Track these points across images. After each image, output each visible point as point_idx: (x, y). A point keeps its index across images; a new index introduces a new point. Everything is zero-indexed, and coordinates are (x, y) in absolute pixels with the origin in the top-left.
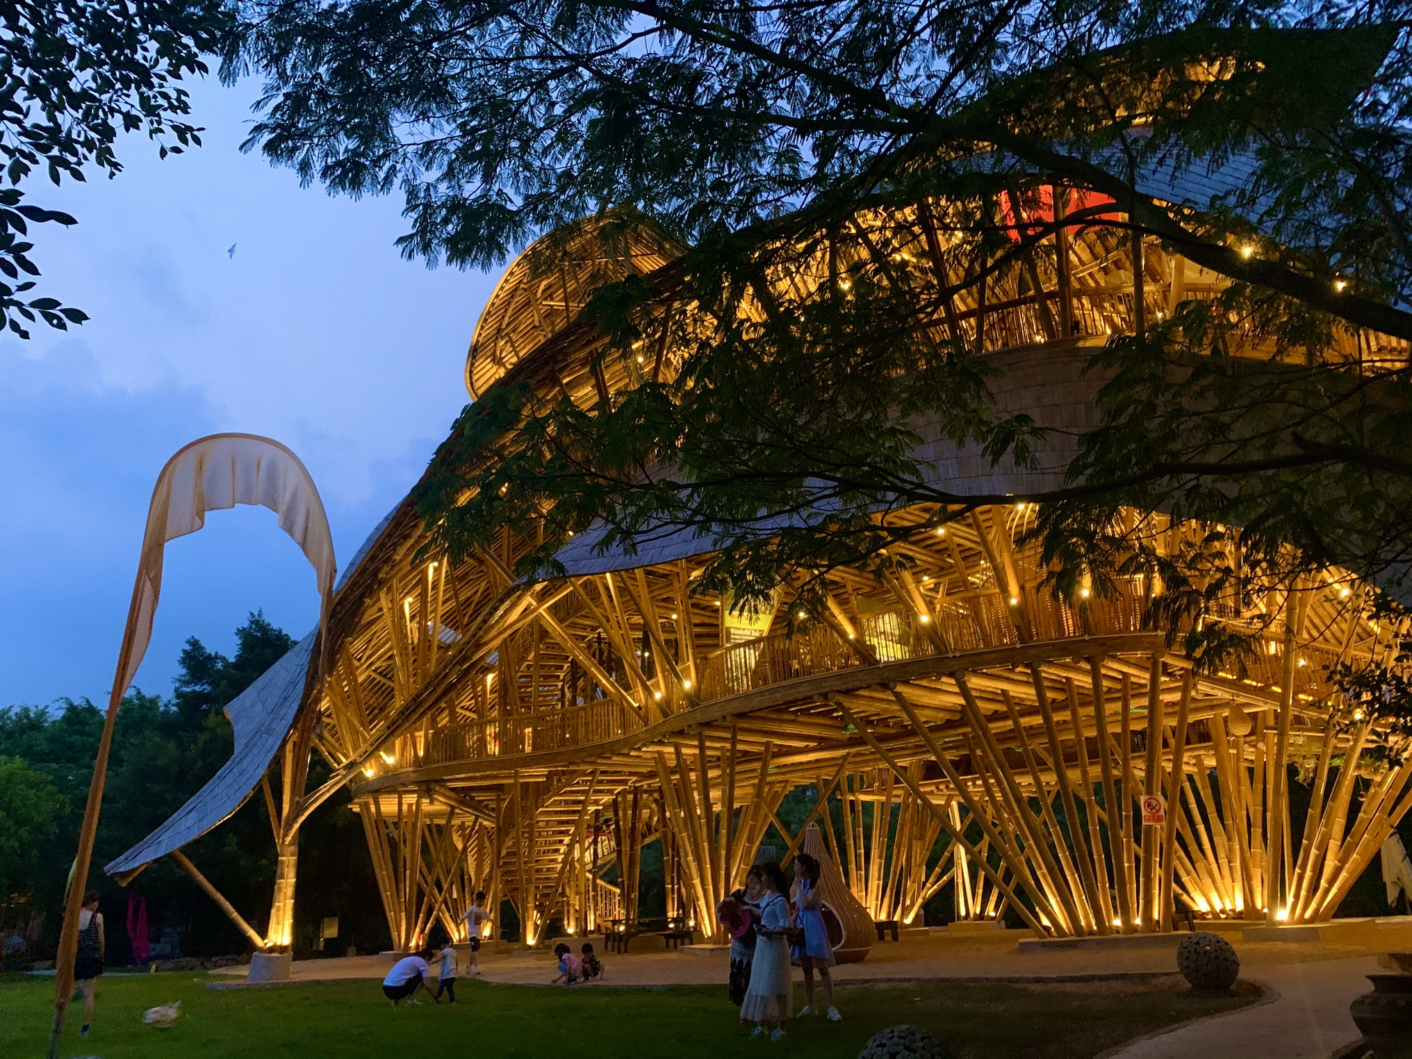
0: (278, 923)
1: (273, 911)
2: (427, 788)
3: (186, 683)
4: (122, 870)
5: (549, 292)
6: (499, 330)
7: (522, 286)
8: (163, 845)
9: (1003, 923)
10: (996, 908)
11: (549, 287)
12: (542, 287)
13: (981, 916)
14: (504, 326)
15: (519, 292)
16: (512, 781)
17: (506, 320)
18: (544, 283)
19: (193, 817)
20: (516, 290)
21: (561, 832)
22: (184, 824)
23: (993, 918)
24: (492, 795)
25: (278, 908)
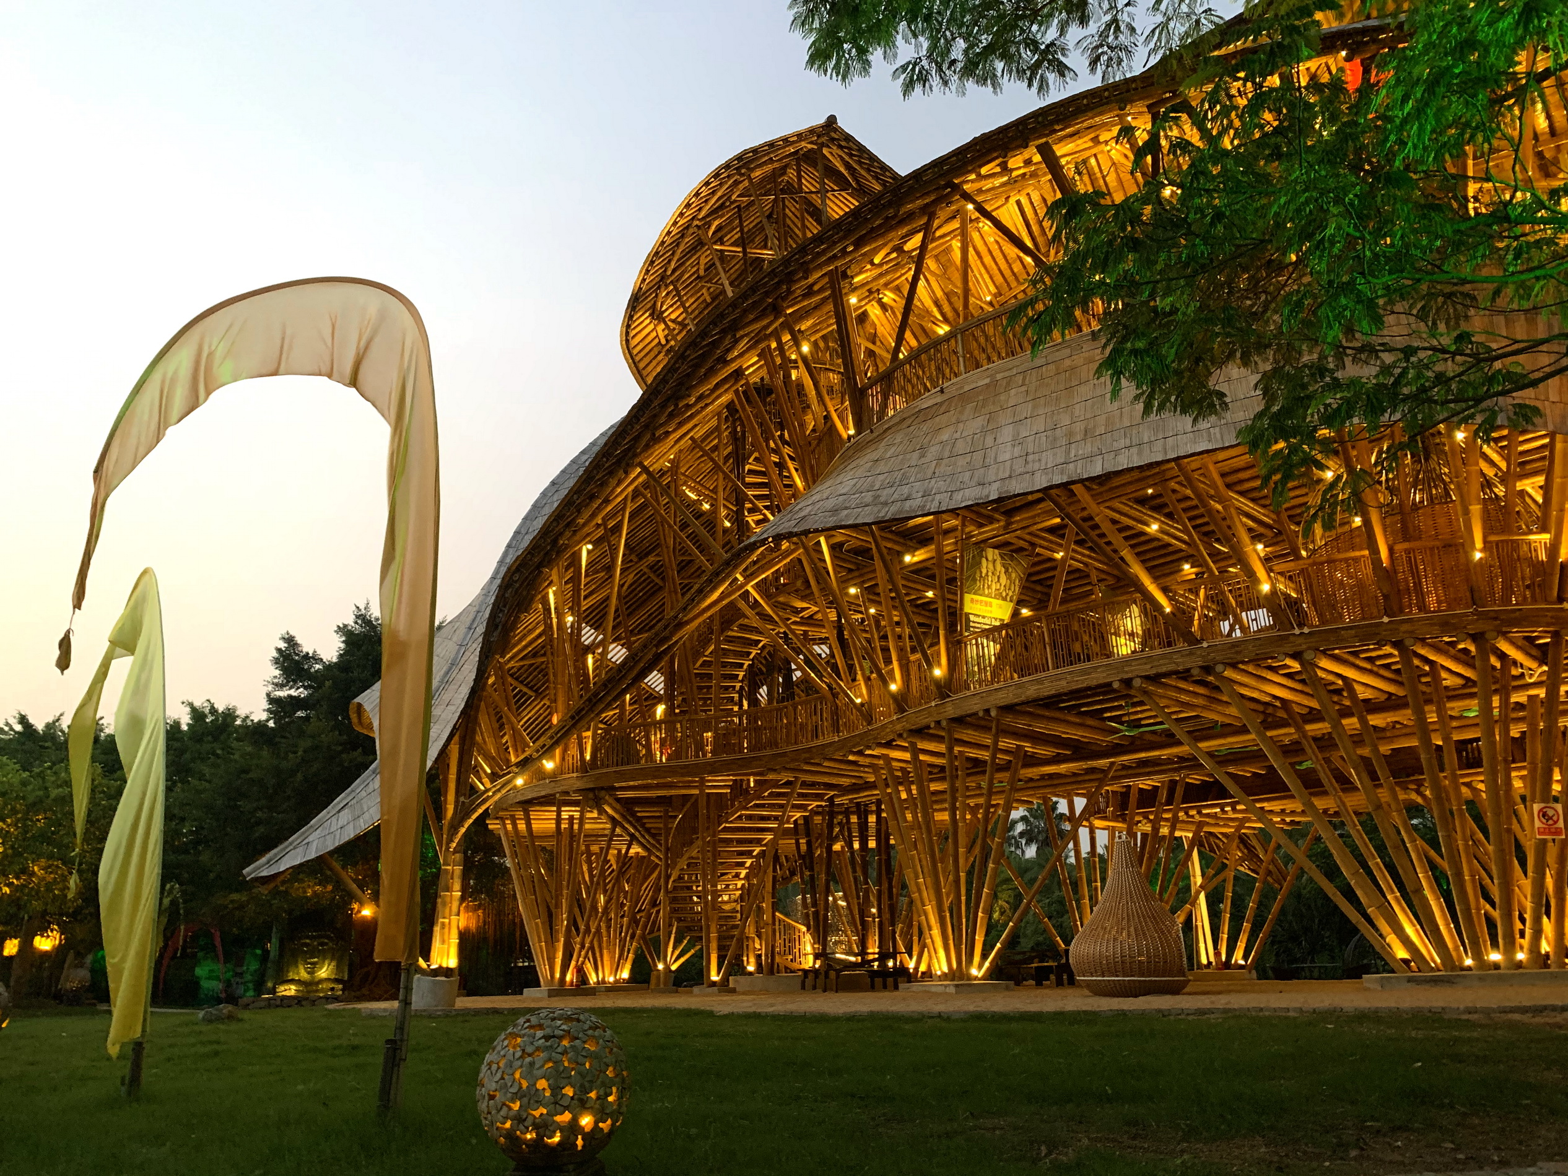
0: (443, 942)
1: (437, 929)
2: (592, 797)
3: (281, 686)
4: (265, 873)
5: (719, 235)
6: (663, 277)
7: (696, 223)
8: (314, 846)
9: (1254, 974)
10: (1246, 957)
11: (719, 229)
12: (713, 228)
13: (1227, 965)
14: (669, 273)
15: (691, 231)
16: (696, 792)
17: (673, 265)
18: (716, 223)
19: (345, 816)
20: (687, 228)
21: (741, 854)
22: (334, 825)
23: (1242, 967)
24: (656, 811)
25: (443, 924)
